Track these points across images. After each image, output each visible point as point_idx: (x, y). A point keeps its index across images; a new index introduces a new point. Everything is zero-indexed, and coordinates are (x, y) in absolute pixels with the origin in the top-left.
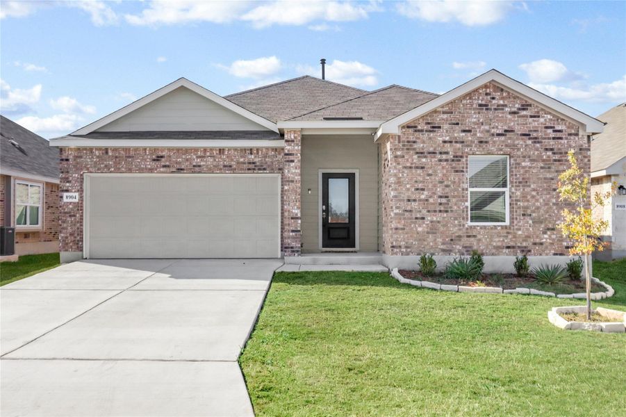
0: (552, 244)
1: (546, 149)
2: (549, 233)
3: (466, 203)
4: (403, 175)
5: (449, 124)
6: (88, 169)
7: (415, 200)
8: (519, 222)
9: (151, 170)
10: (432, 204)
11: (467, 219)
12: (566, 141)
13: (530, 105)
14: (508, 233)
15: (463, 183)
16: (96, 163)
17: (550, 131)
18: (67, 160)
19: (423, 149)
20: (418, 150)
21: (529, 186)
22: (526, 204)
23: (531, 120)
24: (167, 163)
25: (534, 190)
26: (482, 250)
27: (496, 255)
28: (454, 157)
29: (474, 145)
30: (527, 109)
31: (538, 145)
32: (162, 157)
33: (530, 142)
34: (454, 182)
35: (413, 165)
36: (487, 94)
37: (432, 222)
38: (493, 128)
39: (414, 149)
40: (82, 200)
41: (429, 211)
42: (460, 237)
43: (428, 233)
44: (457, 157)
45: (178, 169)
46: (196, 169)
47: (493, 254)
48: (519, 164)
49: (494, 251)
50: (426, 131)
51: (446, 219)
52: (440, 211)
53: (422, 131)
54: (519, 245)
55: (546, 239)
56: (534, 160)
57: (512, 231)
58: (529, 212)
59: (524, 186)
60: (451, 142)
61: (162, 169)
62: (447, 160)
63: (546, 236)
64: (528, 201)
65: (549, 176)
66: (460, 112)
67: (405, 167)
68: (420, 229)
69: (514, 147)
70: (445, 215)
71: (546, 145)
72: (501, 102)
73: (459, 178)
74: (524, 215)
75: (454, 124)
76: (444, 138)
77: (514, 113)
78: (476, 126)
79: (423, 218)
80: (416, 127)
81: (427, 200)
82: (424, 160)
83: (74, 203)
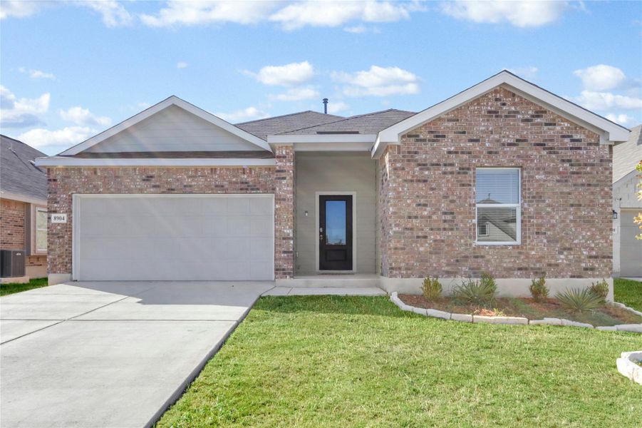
0: (569, 265)
1: (563, 161)
2: (565, 253)
3: (473, 221)
4: (403, 189)
5: (455, 133)
6: (76, 189)
7: (416, 217)
8: (532, 241)
9: (141, 191)
10: (435, 221)
11: (475, 238)
12: (585, 152)
13: (545, 112)
14: (520, 253)
15: (470, 197)
16: (84, 183)
17: (567, 140)
18: (55, 180)
19: (425, 160)
20: (419, 162)
21: (544, 201)
22: (540, 221)
23: (546, 128)
24: (158, 183)
25: (549, 205)
26: (491, 272)
27: (506, 277)
28: (460, 169)
29: (482, 156)
30: (542, 116)
31: (554, 156)
32: (152, 177)
33: (545, 153)
34: (460, 197)
35: (415, 179)
36: (497, 100)
37: (435, 241)
38: (504, 137)
39: (416, 161)
40: (71, 221)
41: (432, 229)
42: (466, 257)
43: (431, 253)
44: (463, 169)
45: (169, 189)
46: (187, 189)
47: (503, 277)
48: (532, 177)
49: (504, 273)
50: (429, 140)
51: (451, 238)
52: (445, 229)
53: (424, 140)
54: (532, 266)
55: (563, 259)
56: (549, 173)
57: (524, 251)
58: (543, 230)
59: (538, 201)
60: (456, 153)
61: (152, 190)
62: (452, 173)
63: (562, 257)
64: (542, 218)
65: (566, 190)
66: (467, 120)
67: (406, 181)
68: (422, 249)
69: (527, 158)
70: (450, 233)
71: (563, 156)
72: (513, 109)
73: (466, 193)
74: (537, 233)
75: (460, 133)
76: (449, 148)
77: (527, 120)
78: (485, 135)
79: (426, 237)
80: (417, 136)
81: (430, 217)
82: (427, 173)
83: (63, 224)
